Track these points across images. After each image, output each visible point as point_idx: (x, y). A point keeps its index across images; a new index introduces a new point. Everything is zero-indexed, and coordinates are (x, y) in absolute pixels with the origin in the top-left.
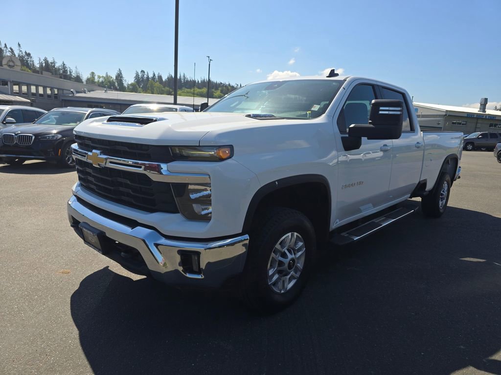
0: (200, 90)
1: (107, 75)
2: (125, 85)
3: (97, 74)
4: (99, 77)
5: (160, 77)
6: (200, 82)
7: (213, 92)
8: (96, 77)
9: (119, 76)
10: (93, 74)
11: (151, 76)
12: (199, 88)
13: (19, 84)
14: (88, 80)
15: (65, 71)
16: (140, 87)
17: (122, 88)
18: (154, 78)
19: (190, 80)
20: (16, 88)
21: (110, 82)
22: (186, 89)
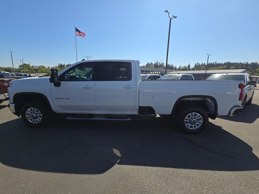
0: (223, 67)
1: (185, 66)
2: (191, 68)
3: (181, 66)
4: (182, 67)
5: (205, 64)
6: (224, 63)
7: (230, 67)
8: (181, 67)
9: (189, 66)
10: (180, 66)
11: (201, 64)
12: (223, 66)
13: (152, 72)
14: (179, 68)
15: (172, 67)
16: (196, 68)
17: (189, 70)
18: (202, 65)
19: (219, 64)
20: (151, 73)
21: (185, 68)
22: (216, 67)
